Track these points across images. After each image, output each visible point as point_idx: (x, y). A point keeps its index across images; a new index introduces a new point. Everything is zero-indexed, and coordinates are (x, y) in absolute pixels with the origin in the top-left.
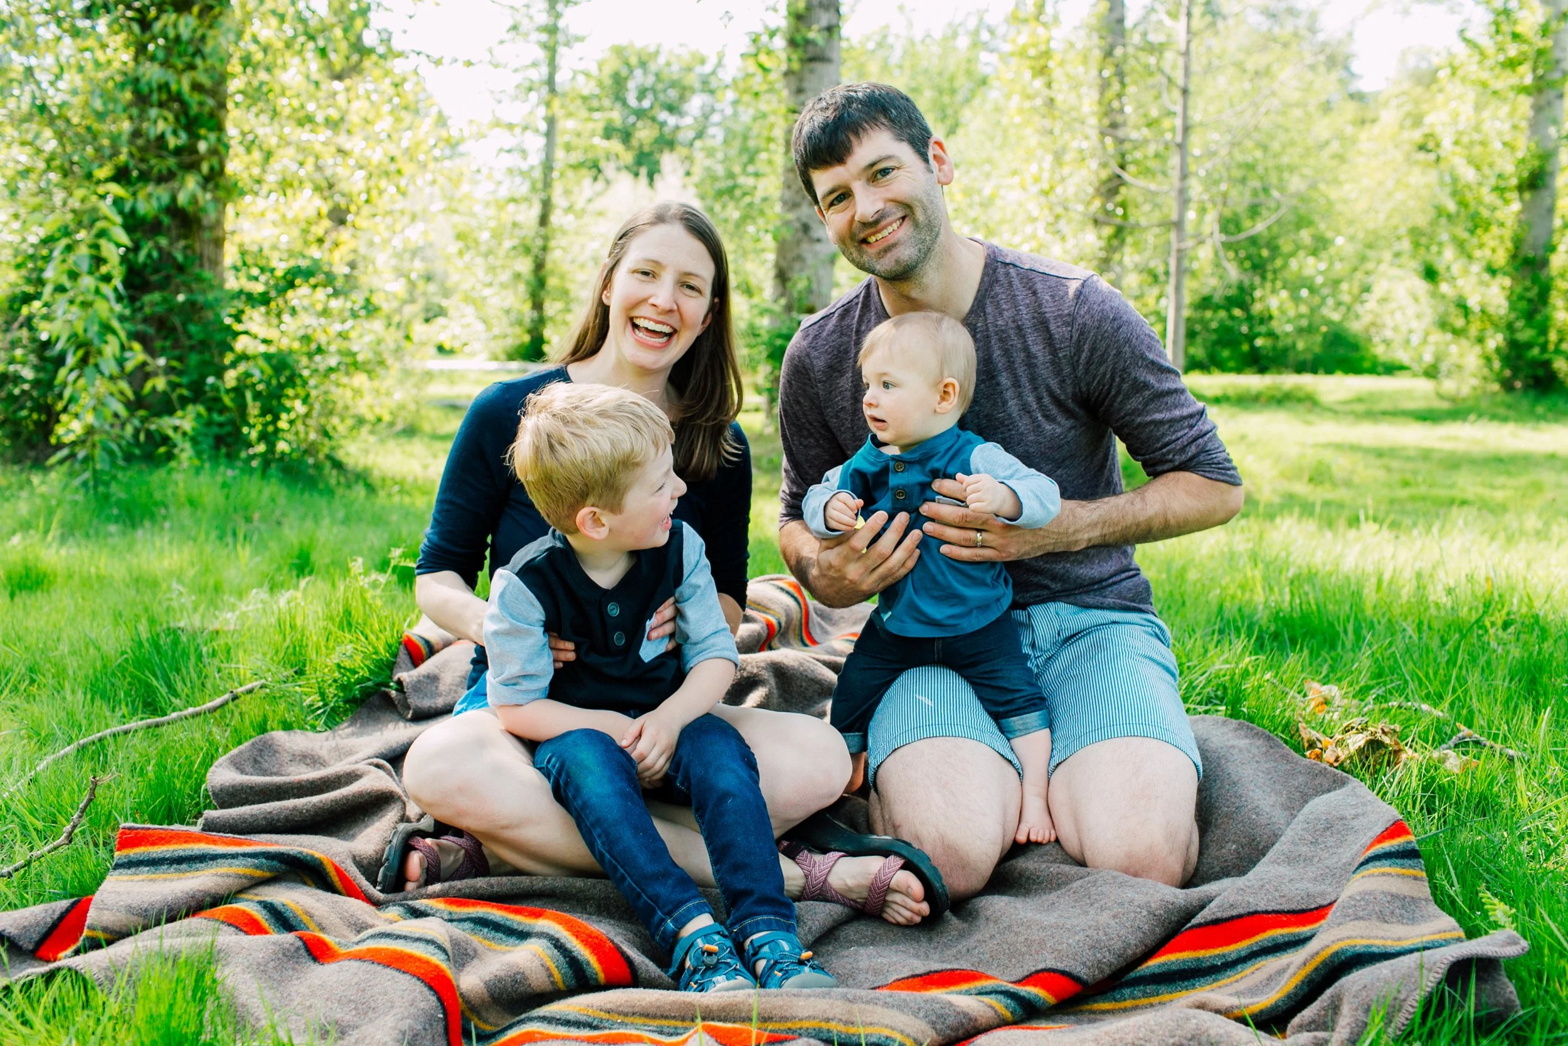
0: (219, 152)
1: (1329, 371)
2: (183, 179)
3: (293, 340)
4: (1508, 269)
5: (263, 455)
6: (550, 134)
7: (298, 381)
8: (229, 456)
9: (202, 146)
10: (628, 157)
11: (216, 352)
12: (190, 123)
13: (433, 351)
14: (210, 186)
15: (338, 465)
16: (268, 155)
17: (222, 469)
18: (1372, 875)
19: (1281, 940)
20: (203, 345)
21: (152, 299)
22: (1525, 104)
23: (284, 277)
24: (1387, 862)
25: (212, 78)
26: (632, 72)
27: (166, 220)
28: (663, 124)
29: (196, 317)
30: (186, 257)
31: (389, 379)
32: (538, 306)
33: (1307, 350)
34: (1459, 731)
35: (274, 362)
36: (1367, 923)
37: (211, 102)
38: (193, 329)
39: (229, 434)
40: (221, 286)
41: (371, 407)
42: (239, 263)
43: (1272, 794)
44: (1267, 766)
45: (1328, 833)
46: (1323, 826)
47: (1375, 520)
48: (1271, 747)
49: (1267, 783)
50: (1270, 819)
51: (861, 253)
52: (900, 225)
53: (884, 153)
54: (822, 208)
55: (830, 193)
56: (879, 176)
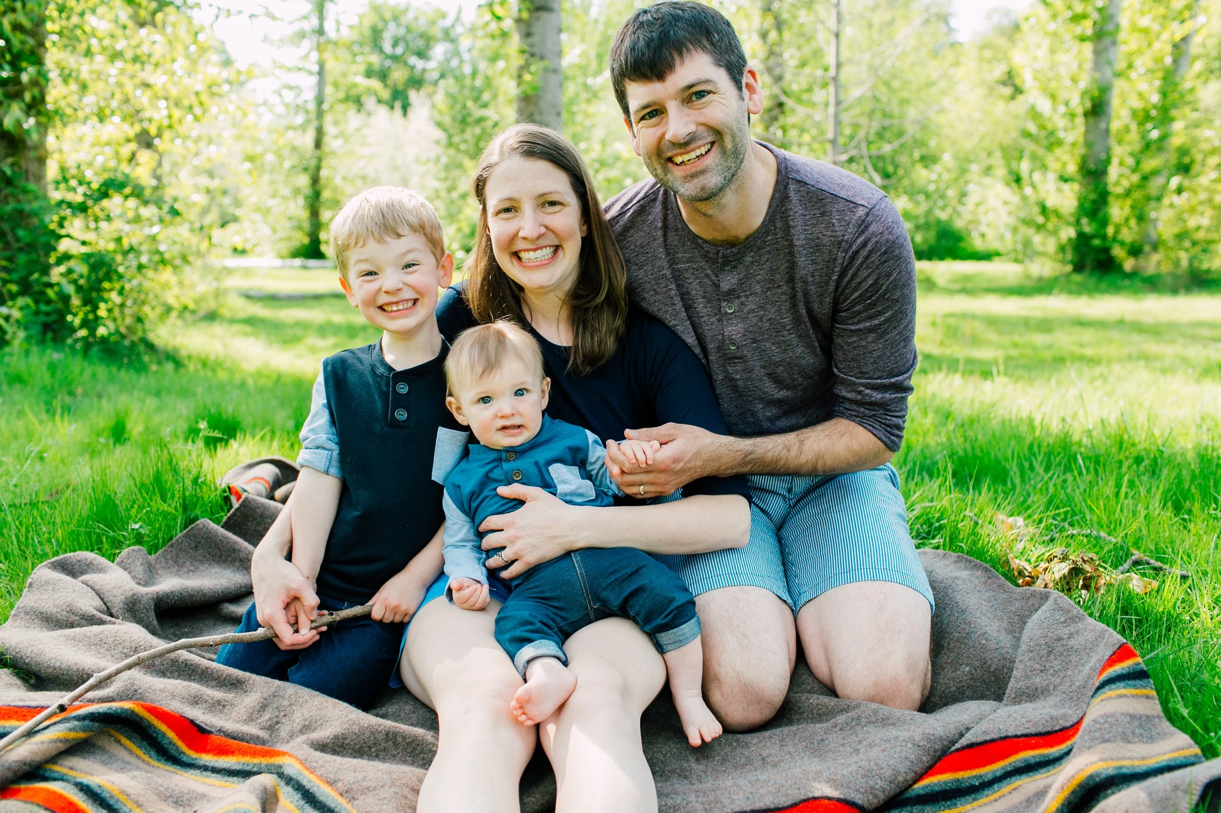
0: (40, 83)
1: (941, 258)
2: (9, 106)
3: (107, 242)
4: (1077, 177)
5: (84, 339)
6: (321, 74)
7: (115, 277)
8: (54, 339)
9: (25, 78)
10: (386, 94)
11: (42, 253)
12: (14, 59)
13: (229, 251)
14: (33, 112)
16: (84, 87)
17: (49, 351)
18: (1110, 698)
19: (1032, 761)
20: (30, 247)
22: (1088, 49)
23: (99, 190)
24: (1121, 684)
25: (32, 20)
26: (386, 24)
28: (413, 68)
29: (24, 223)
30: (14, 172)
31: (191, 274)
32: (315, 213)
33: (925, 241)
34: (1132, 555)
35: (92, 260)
36: (1114, 745)
37: (31, 42)
38: (21, 233)
39: (55, 322)
40: (46, 197)
41: (177, 297)
42: (60, 178)
43: (996, 620)
44: (988, 594)
45: (1052, 657)
46: (1045, 651)
47: (1005, 374)
48: (989, 578)
49: (990, 610)
50: (998, 643)
51: (666, 171)
52: (709, 150)
53: (703, 76)
54: (633, 121)
55: (645, 107)
56: (694, 98)
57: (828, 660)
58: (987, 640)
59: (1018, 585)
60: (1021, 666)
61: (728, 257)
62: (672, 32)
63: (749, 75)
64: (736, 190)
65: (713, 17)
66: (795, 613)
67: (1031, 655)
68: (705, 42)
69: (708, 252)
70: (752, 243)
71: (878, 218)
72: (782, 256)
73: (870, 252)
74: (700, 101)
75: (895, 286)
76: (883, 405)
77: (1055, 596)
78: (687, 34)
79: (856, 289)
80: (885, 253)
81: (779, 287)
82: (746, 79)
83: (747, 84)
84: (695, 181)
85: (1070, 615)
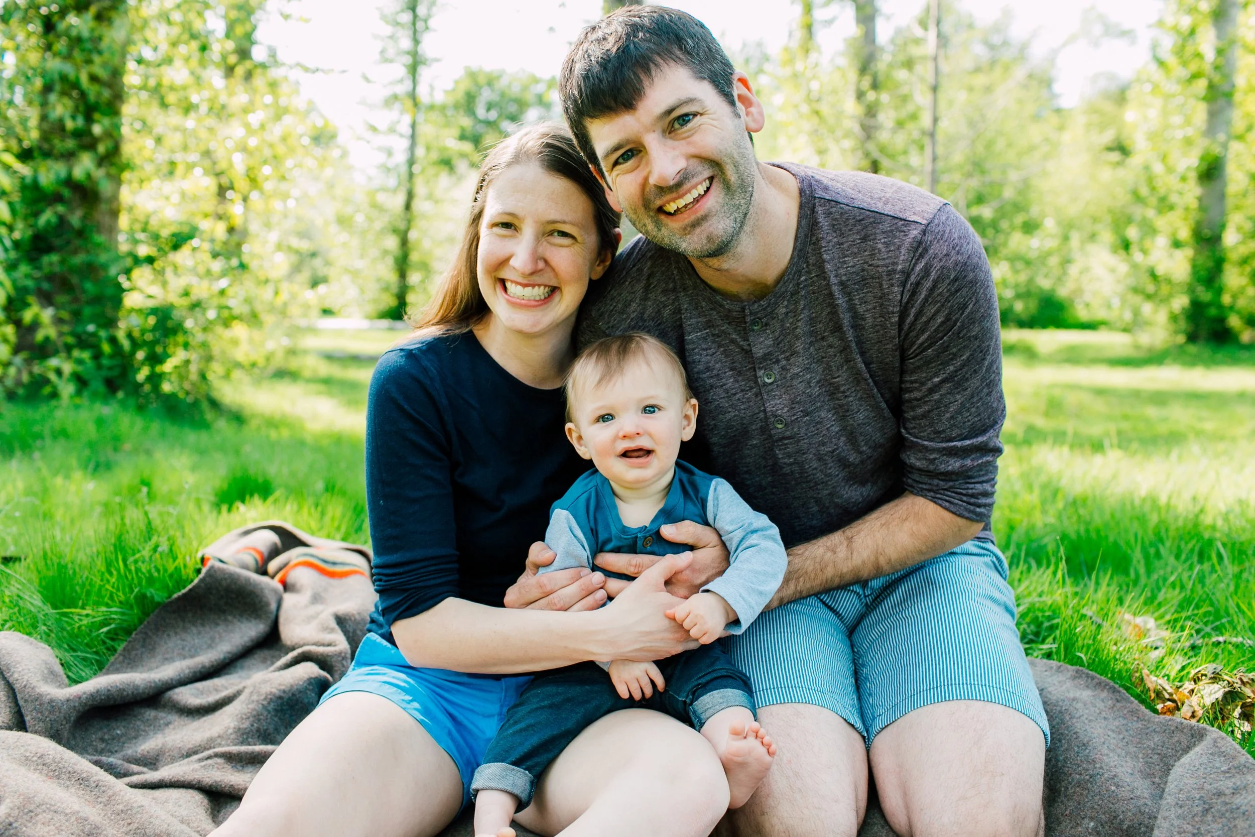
0: (113, 136)
1: (1044, 326)
2: (79, 157)
3: (176, 295)
4: (1191, 241)
6: (413, 137)
7: (180, 331)
9: (97, 129)
12: (89, 110)
13: (318, 312)
14: (105, 164)
15: (215, 404)
16: (159, 140)
17: (99, 405)
20: (97, 300)
21: (52, 259)
23: (169, 240)
25: (108, 71)
26: (481, 90)
27: (66, 193)
29: (91, 276)
30: (83, 225)
31: (264, 331)
32: (403, 275)
33: (1027, 310)
35: (158, 314)
37: (106, 94)
38: (89, 286)
40: (114, 248)
41: (247, 354)
43: (1128, 759)
44: (1116, 723)
45: (1209, 818)
46: (1200, 809)
47: (1120, 447)
48: (1118, 701)
49: (1120, 745)
50: (1132, 791)
51: (658, 225)
52: (708, 189)
53: (684, 96)
54: (604, 170)
55: (616, 149)
56: (677, 126)
57: (907, 808)
58: (1117, 786)
59: (1155, 711)
60: (1166, 825)
61: (757, 313)
62: (632, 46)
63: (740, 84)
64: (752, 232)
65: (679, 18)
66: (867, 742)
67: (1180, 811)
68: (678, 52)
69: (729, 311)
70: (783, 289)
71: (941, 237)
72: (821, 299)
73: (936, 282)
74: (685, 128)
75: (972, 320)
76: (965, 475)
77: (1214, 735)
78: (651, 45)
79: (923, 331)
80: (956, 279)
81: (823, 338)
82: (737, 90)
83: (739, 96)
84: (698, 230)
85: (1236, 763)
